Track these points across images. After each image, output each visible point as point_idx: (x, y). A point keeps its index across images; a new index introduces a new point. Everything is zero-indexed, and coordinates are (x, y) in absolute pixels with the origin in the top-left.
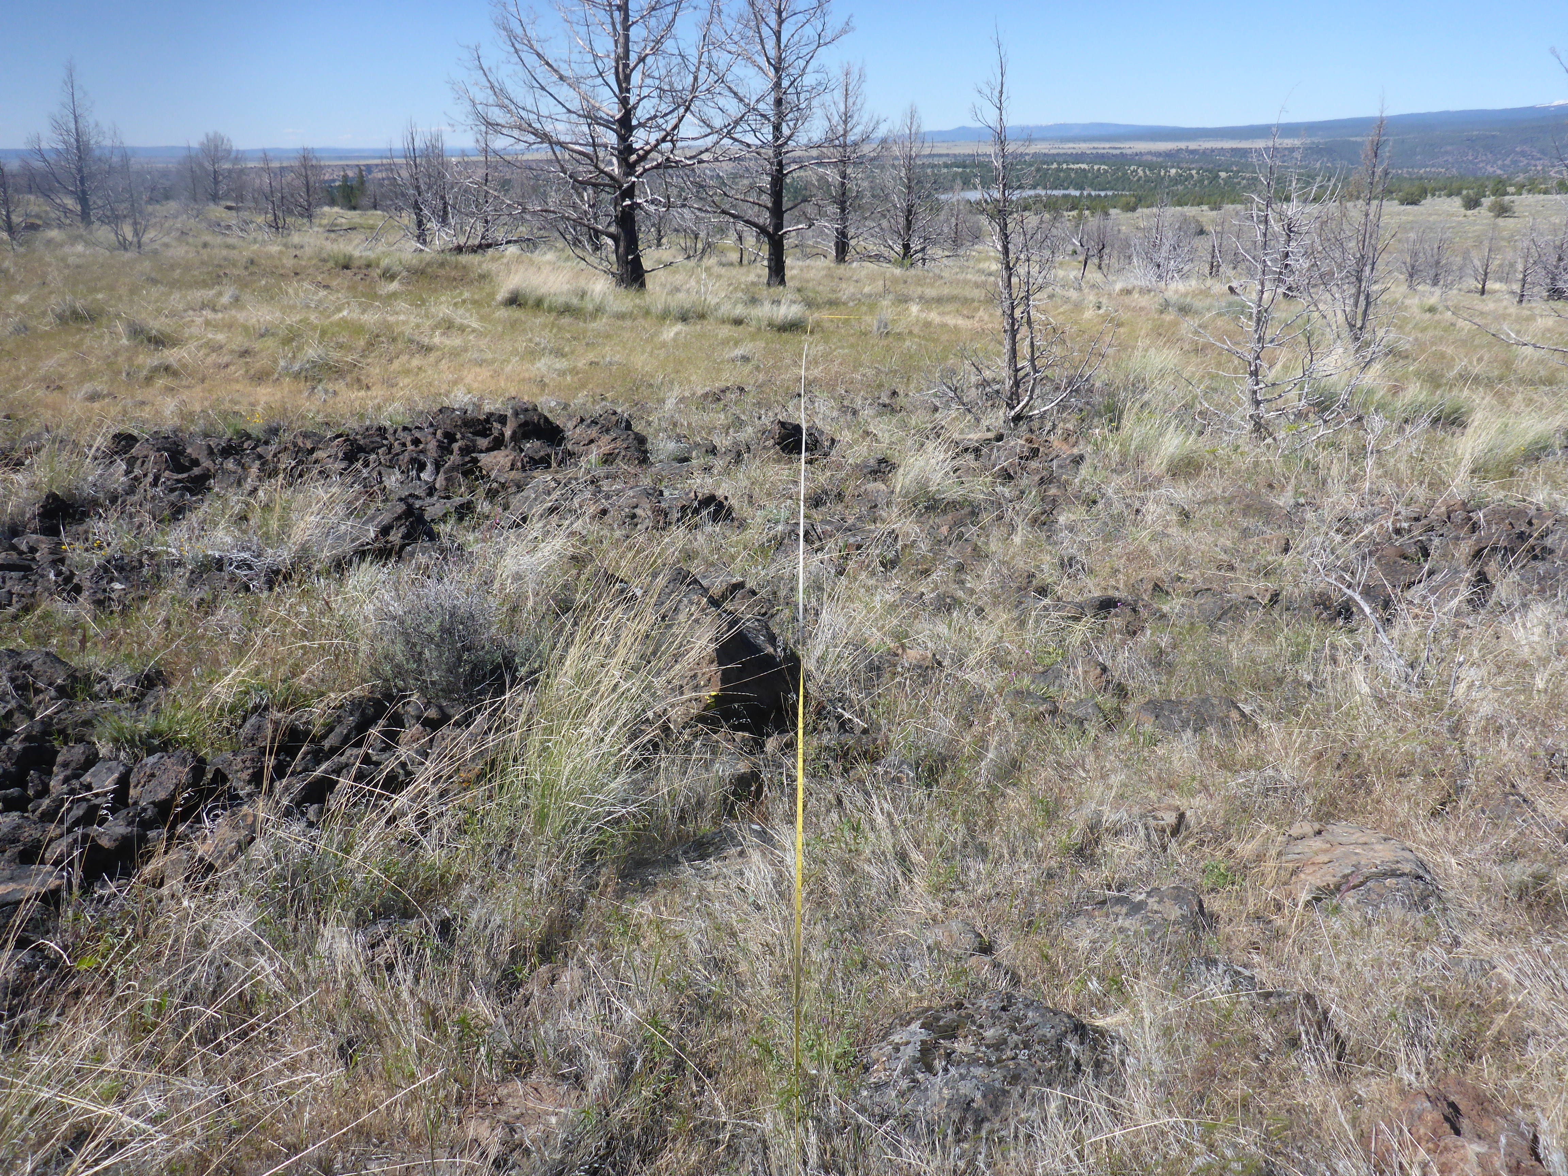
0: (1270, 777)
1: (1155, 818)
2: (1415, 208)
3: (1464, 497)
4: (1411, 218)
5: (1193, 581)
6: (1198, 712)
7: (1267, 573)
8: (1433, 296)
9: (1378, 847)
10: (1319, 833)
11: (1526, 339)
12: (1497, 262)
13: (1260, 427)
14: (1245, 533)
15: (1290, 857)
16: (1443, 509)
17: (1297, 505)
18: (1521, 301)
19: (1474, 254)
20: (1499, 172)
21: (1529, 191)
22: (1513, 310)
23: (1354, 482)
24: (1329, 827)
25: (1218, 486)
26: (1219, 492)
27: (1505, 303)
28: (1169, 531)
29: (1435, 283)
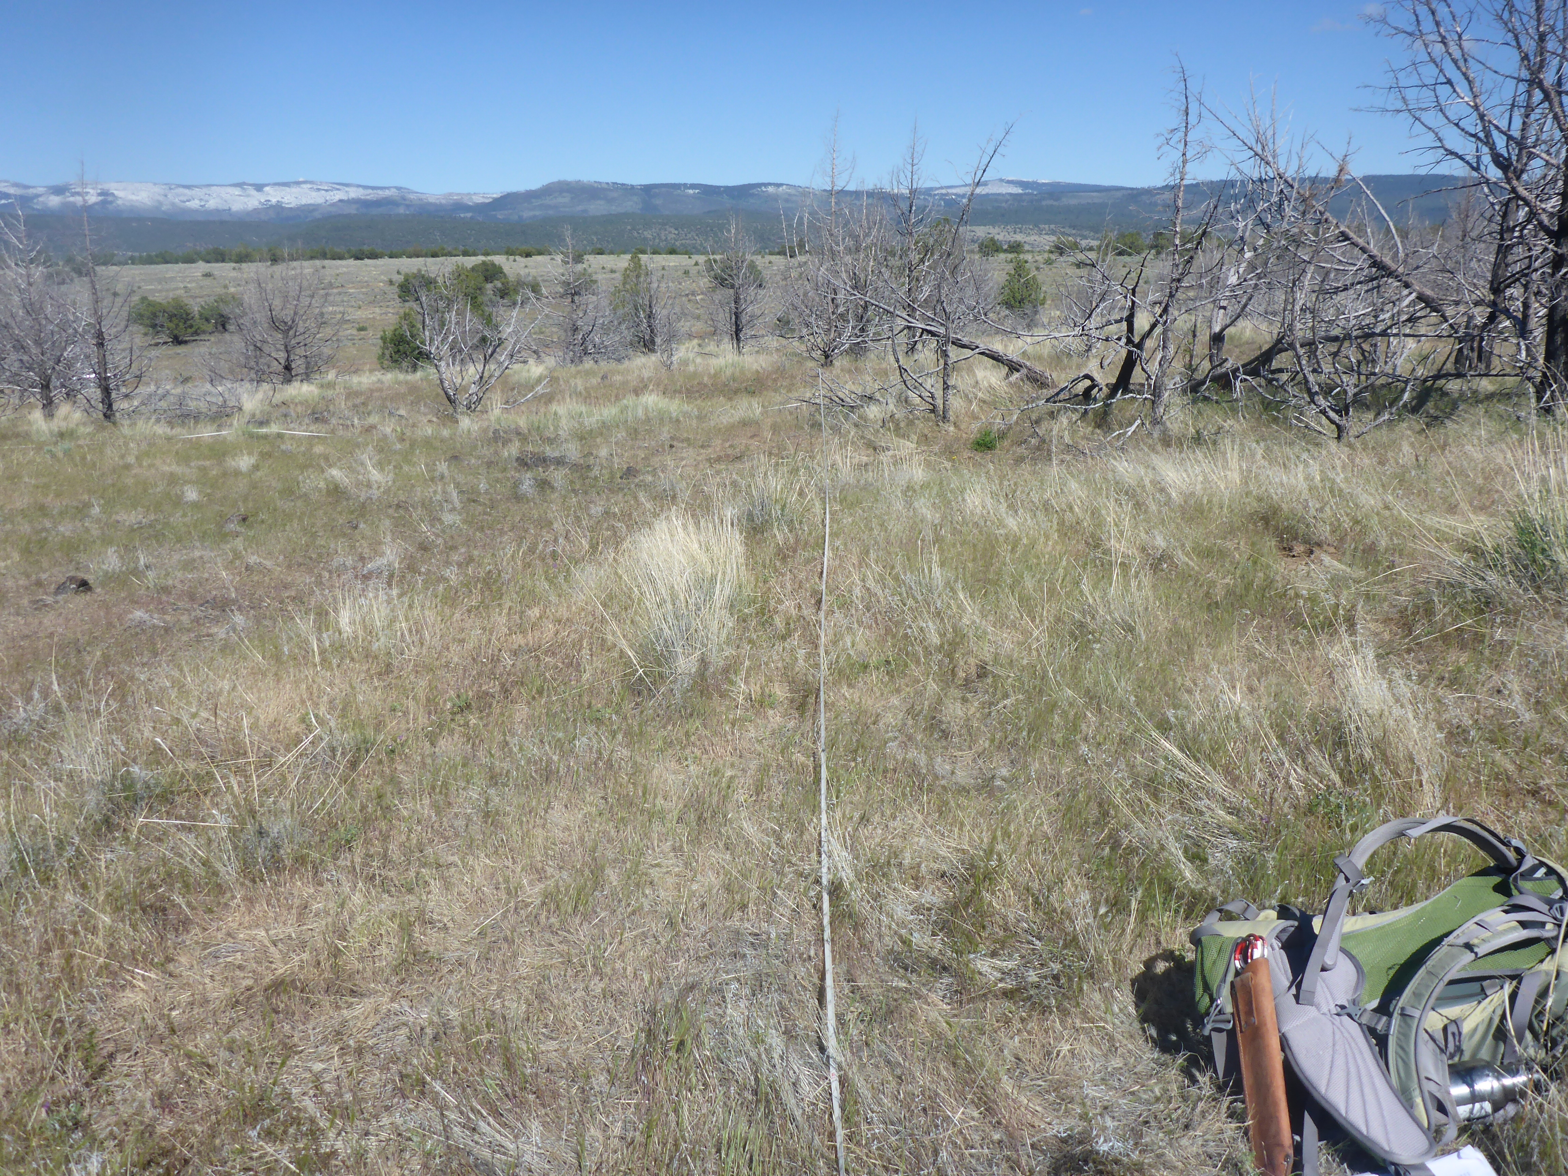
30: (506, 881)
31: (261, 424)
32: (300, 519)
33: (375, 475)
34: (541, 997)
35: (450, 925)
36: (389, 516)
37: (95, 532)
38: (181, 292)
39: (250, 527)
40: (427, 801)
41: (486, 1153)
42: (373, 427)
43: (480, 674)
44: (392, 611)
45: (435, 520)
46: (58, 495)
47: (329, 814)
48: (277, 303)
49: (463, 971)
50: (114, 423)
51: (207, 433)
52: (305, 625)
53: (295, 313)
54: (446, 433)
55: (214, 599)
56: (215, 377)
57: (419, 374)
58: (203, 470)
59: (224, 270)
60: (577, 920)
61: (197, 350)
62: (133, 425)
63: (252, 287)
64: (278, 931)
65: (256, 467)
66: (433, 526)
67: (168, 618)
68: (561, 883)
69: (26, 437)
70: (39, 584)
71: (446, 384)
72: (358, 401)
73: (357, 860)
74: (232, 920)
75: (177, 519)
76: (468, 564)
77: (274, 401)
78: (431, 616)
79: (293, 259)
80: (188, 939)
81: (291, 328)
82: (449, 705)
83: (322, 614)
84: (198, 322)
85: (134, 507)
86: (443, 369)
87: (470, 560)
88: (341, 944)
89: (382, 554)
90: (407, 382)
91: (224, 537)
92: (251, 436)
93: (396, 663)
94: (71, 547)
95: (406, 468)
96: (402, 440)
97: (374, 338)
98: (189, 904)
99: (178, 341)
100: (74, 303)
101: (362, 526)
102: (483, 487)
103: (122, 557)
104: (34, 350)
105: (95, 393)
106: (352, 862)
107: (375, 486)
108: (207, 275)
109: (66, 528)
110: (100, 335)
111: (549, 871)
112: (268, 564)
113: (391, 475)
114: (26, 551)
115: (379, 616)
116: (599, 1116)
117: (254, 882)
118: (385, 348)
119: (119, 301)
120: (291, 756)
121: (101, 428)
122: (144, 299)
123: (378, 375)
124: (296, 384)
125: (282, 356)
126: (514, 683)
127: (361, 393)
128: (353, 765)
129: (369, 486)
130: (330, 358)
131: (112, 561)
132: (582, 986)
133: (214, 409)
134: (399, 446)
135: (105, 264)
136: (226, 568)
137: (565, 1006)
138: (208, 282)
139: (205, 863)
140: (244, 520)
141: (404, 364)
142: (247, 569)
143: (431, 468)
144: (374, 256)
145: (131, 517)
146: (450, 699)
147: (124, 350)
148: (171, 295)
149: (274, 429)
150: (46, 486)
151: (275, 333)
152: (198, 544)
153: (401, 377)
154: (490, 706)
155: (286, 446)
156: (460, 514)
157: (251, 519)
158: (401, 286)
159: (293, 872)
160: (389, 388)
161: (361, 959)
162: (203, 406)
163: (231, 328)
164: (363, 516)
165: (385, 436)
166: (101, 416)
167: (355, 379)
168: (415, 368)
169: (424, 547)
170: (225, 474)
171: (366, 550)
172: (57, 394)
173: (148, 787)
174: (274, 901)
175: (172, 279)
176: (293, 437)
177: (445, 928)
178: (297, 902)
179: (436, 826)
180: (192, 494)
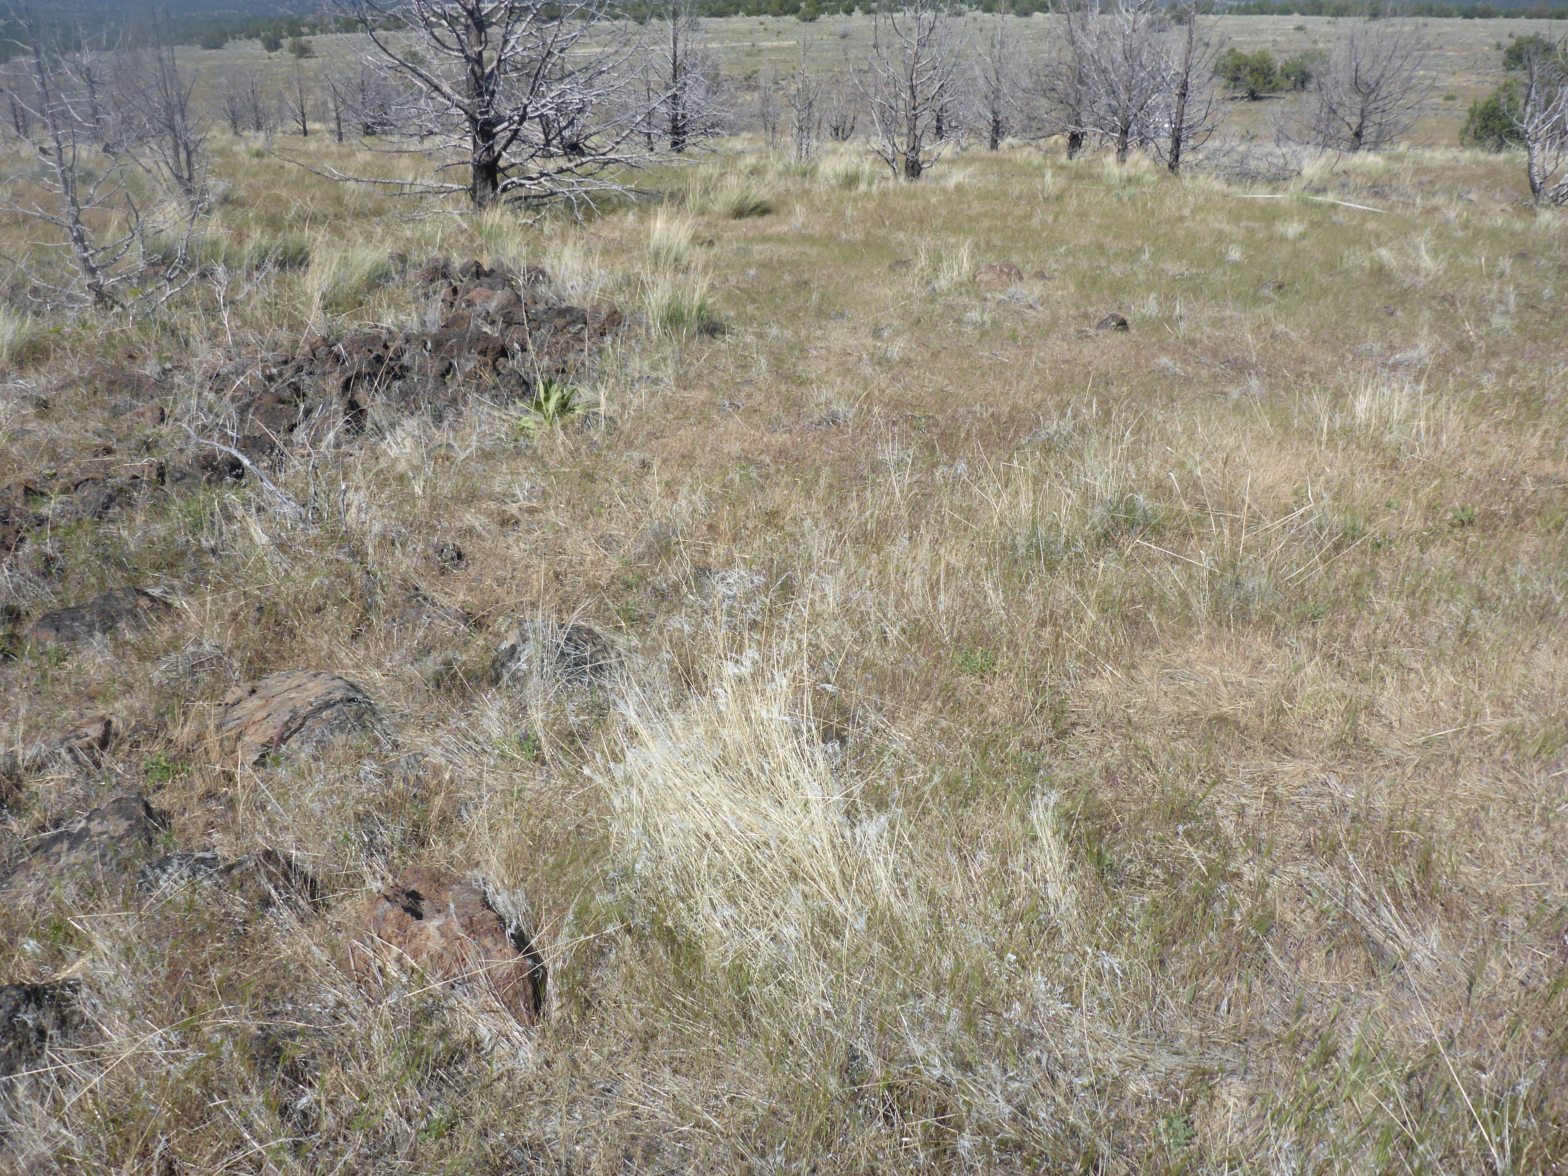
0: (193, 654)
1: (78, 738)
2: (220, 52)
3: (323, 333)
4: (218, 63)
5: (70, 474)
6: (104, 611)
7: (148, 446)
8: (259, 140)
9: (310, 685)
10: (253, 691)
11: (350, 174)
12: (310, 103)
13: (104, 298)
14: (116, 412)
15: (231, 725)
16: (307, 348)
17: (165, 371)
18: (340, 139)
19: (287, 95)
20: (290, 12)
21: (322, 31)
22: (334, 148)
23: (216, 336)
24: (262, 683)
25: (74, 368)
26: (76, 373)
27: (327, 142)
28: (29, 426)
29: (258, 128)
30: (1468, 704)
31: (1317, 191)
32: (1336, 295)
33: (1427, 262)
34: (1475, 824)
35: (1396, 724)
36: (1430, 308)
37: (1141, 277)
38: (1269, 45)
39: (1283, 296)
40: (1402, 604)
41: (1379, 936)
42: (1436, 209)
43: (1494, 492)
44: (1414, 406)
45: (1482, 320)
46: (1117, 237)
47: (1302, 586)
48: (1365, 63)
49: (1399, 771)
50: (1177, 174)
51: (1261, 194)
52: (1320, 403)
53: (1382, 76)
54: (1519, 226)
55: (1235, 359)
56: (1281, 137)
57: (1503, 156)
58: (1251, 232)
59: (1318, 24)
60: (1536, 766)
61: (1270, 107)
62: (1194, 178)
63: (1344, 44)
64: (1232, 675)
65: (1303, 236)
66: (1477, 327)
67: (1189, 369)
68: (1528, 725)
69: (1096, 179)
70: (1086, 316)
71: (1535, 170)
72: (1425, 178)
73: (1319, 636)
74: (1193, 652)
75: (1217, 276)
76: (1508, 375)
77: (1335, 170)
78: (1453, 420)
79: (1395, 15)
80: (1152, 655)
81: (1373, 91)
82: (1450, 515)
83: (1338, 395)
84: (1278, 78)
85: (1180, 257)
86: (1536, 152)
87: (1511, 370)
88: (1286, 705)
89: (1415, 346)
90: (1487, 163)
91: (1256, 300)
92: (1306, 203)
93: (1404, 460)
94: (1119, 288)
95: (1463, 259)
96: (1465, 227)
97: (1461, 111)
98: (1160, 625)
99: (1253, 96)
100: (1168, 52)
101: (1399, 313)
102: (1547, 292)
103: (1160, 304)
104: (1123, 96)
105: (1166, 143)
106: (1314, 636)
107: (1423, 273)
108: (1300, 28)
109: (1117, 269)
110: (1185, 85)
111: (1518, 709)
112: (1293, 335)
113: (1445, 264)
114: (1081, 285)
115: (1398, 411)
116: (1504, 952)
117: (1220, 624)
118: (1471, 121)
119: (1210, 50)
120: (1278, 524)
121: (1163, 178)
122: (1232, 50)
123: (1455, 152)
124: (1362, 153)
125: (1355, 121)
126: (1529, 512)
127: (1431, 171)
128: (1337, 548)
129: (1417, 272)
130: (1407, 128)
131: (1151, 306)
132: (1521, 829)
133: (1273, 170)
134: (1460, 234)
135: (1206, 12)
136: (1253, 332)
137: (1499, 841)
138: (1299, 35)
139: (1182, 594)
140: (1280, 287)
141: (1489, 142)
142: (1272, 337)
143: (1492, 262)
144: (1487, 14)
145: (1175, 268)
146: (1454, 510)
147: (1202, 102)
148: (1258, 48)
149: (1330, 198)
150: (1109, 228)
151: (1354, 96)
152: (1230, 304)
153: (1482, 156)
154: (1496, 528)
155: (1337, 218)
156: (1512, 318)
157: (1286, 288)
158: (1510, 52)
159: (1257, 628)
160: (1465, 167)
161: (1302, 724)
162: (1263, 166)
163: (1311, 86)
164: (1402, 303)
165: (1447, 222)
166: (1166, 166)
167: (1428, 154)
168: (1500, 147)
169: (1464, 348)
170: (1270, 239)
171: (1399, 340)
172: (1133, 140)
173: (1146, 516)
174: (1233, 647)
175: (1264, 31)
176: (1347, 209)
177: (1391, 726)
178: (1255, 655)
179: (1406, 629)
180: (1235, 254)
